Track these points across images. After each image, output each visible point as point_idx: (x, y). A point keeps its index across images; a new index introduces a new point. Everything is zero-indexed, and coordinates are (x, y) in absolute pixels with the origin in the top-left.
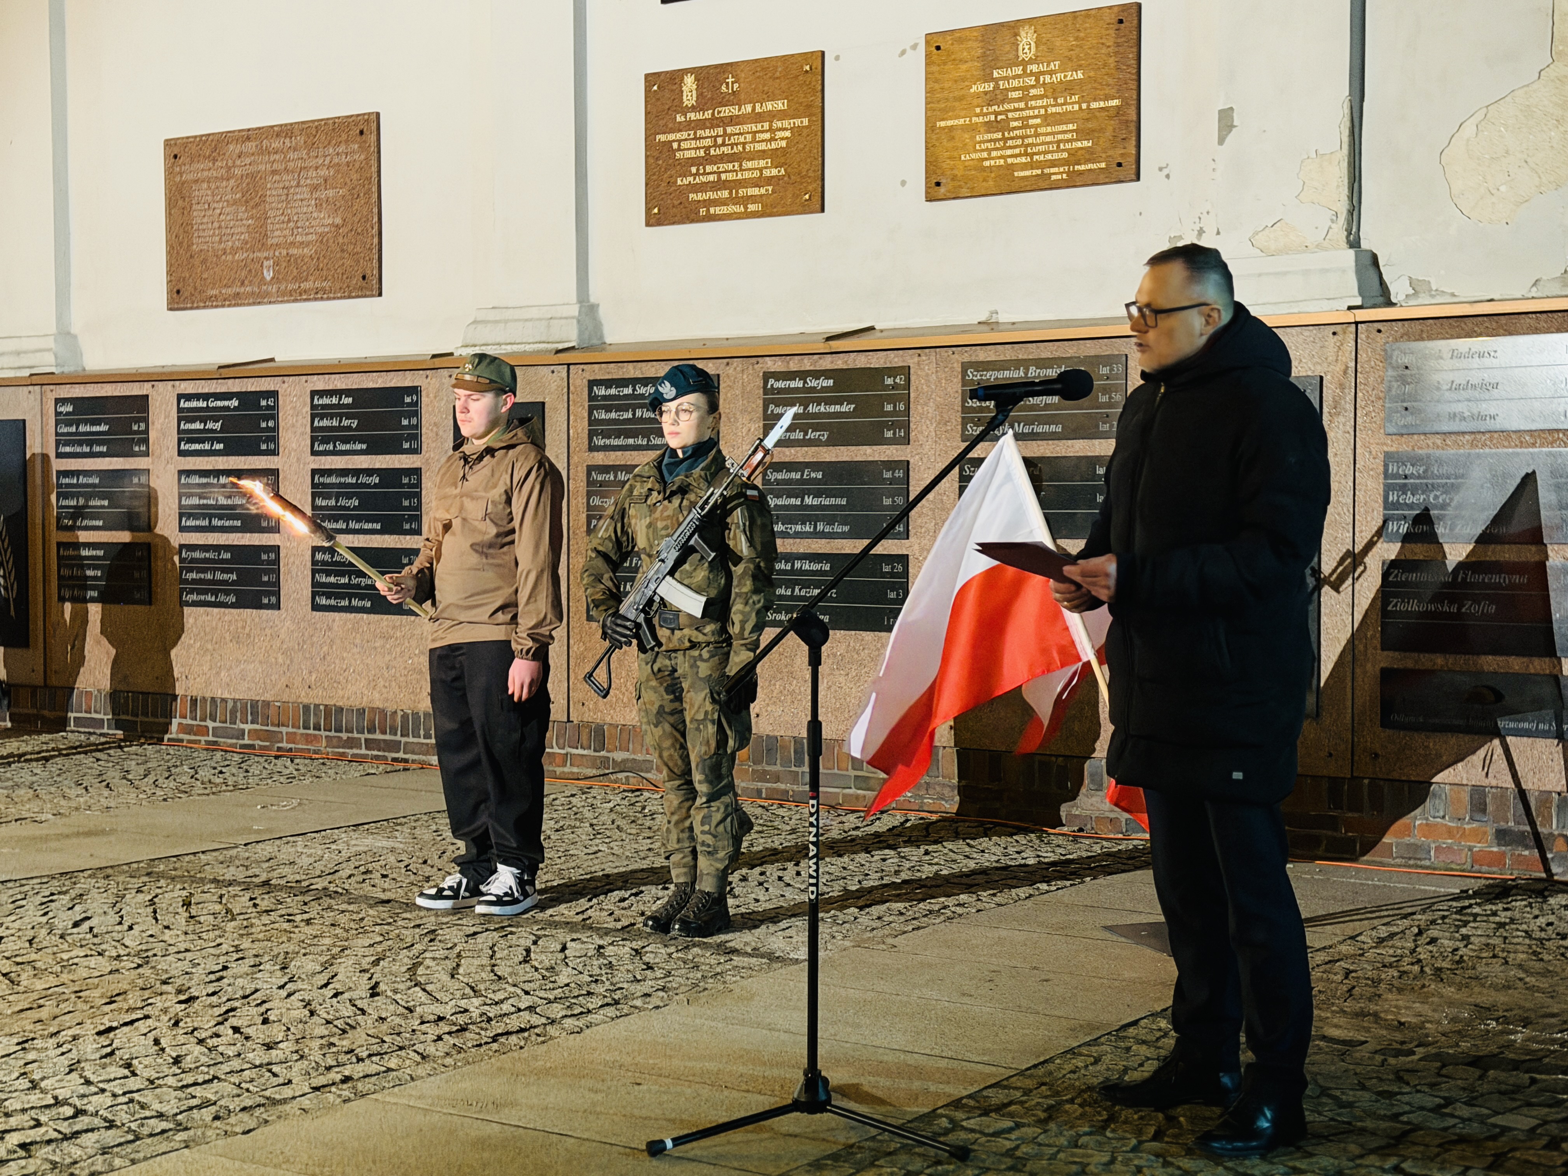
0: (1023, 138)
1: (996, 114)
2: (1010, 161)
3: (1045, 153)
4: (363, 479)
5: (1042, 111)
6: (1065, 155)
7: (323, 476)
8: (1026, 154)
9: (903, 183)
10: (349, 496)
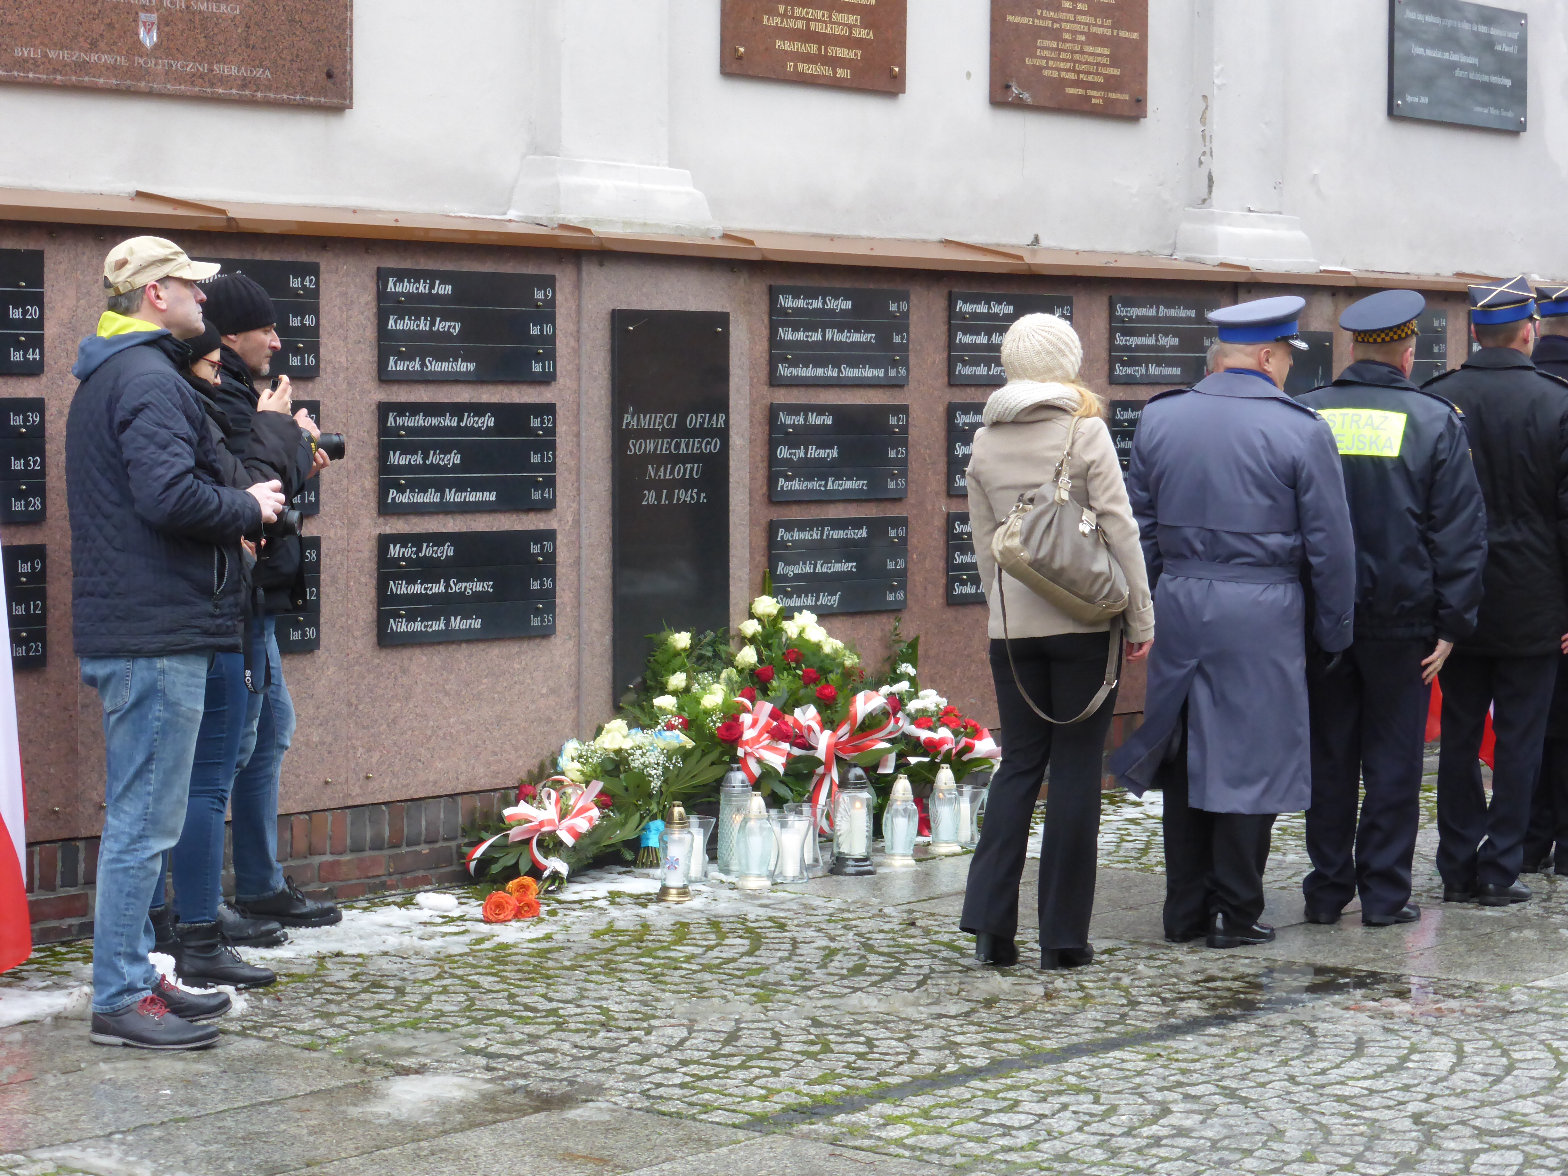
0: (1073, 52)
1: (1054, 21)
2: (1063, 74)
3: (1088, 73)
4: (469, 421)
5: (1086, 30)
6: (1101, 80)
7: (401, 414)
8: (1073, 71)
9: (969, 75)
10: (446, 449)
